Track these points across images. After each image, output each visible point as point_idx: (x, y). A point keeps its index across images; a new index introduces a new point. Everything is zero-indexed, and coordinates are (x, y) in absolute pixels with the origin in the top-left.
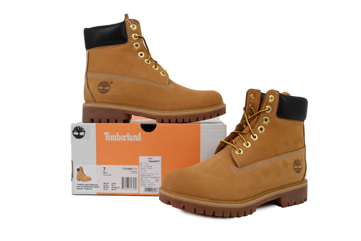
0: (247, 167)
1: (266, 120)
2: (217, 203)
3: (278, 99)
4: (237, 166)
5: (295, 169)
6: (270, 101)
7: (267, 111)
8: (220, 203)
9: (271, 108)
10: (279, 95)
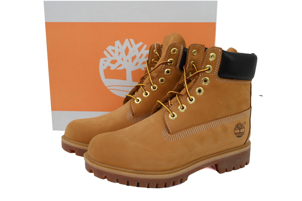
0: (180, 134)
1: (206, 81)
2: (141, 174)
3: (220, 58)
4: (169, 133)
5: (236, 134)
6: (211, 59)
7: (207, 70)
8: (145, 174)
9: (211, 67)
10: (222, 53)
